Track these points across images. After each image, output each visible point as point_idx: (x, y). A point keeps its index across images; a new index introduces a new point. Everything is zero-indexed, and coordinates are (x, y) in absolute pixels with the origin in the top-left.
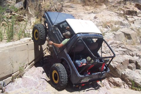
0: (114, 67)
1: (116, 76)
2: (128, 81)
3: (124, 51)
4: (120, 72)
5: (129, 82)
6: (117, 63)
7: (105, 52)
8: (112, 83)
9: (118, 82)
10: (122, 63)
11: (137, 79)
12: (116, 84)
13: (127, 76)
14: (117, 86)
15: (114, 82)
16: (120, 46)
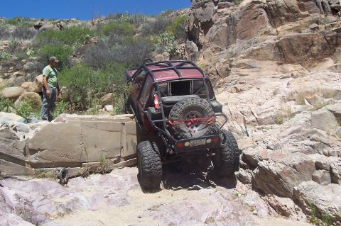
0: (274, 172)
1: (281, 193)
2: (305, 205)
3: (311, 146)
4: (290, 186)
5: (307, 209)
6: (283, 166)
7: (272, 147)
8: (273, 207)
9: (286, 206)
10: (294, 167)
11: (320, 202)
12: (282, 209)
13: (302, 194)
14: (283, 215)
15: (277, 206)
16: (308, 137)
